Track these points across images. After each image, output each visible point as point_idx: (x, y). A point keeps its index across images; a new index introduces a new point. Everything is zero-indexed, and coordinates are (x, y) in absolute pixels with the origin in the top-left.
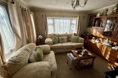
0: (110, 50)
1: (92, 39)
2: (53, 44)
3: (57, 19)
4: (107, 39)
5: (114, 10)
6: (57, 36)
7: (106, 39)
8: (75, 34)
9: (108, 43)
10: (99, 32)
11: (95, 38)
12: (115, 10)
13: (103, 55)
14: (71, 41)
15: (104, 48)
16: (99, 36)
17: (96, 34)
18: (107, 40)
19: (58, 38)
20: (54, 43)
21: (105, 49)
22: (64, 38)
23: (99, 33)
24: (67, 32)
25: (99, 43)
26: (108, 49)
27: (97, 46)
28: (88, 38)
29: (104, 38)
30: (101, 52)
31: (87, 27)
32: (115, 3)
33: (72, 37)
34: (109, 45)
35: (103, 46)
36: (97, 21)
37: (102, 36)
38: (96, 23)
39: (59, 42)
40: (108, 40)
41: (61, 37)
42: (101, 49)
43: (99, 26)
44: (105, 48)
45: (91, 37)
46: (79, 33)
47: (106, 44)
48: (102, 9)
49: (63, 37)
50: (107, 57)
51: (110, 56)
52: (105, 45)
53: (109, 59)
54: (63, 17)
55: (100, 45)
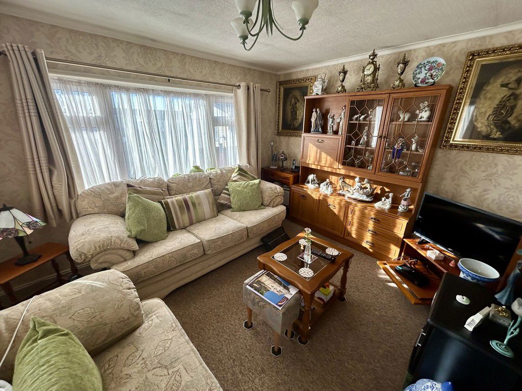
0: (373, 216)
1: (304, 180)
2: (136, 246)
3: (127, 89)
4: (356, 177)
5: (365, 73)
6: (151, 194)
7: (353, 178)
8: (242, 172)
9: (361, 192)
10: (328, 154)
11: (317, 177)
12: (368, 75)
13: (354, 236)
14: (229, 207)
15: (353, 212)
16: (329, 170)
17: (320, 161)
18: (357, 179)
19: (159, 205)
20: (143, 243)
21: (357, 213)
22: (198, 197)
23: (329, 158)
24: (198, 164)
25: (332, 194)
26: (367, 211)
27: (331, 207)
28: (291, 181)
29: (347, 174)
30: (345, 228)
31: (279, 134)
32: (367, 51)
33: (231, 186)
34: (365, 198)
35: (350, 203)
36: (316, 112)
37: (341, 167)
38: (313, 120)
39: (171, 227)
40: (362, 180)
41: (180, 197)
42: (346, 215)
43: (324, 131)
44: (357, 209)
45: (302, 173)
46: (253, 161)
47: (356, 196)
48: (327, 67)
49: (187, 196)
50: (365, 241)
51: (375, 234)
52: (355, 199)
53: (373, 245)
54: (169, 80)
55: (340, 204)
